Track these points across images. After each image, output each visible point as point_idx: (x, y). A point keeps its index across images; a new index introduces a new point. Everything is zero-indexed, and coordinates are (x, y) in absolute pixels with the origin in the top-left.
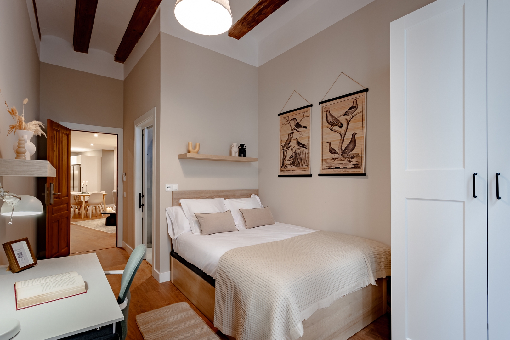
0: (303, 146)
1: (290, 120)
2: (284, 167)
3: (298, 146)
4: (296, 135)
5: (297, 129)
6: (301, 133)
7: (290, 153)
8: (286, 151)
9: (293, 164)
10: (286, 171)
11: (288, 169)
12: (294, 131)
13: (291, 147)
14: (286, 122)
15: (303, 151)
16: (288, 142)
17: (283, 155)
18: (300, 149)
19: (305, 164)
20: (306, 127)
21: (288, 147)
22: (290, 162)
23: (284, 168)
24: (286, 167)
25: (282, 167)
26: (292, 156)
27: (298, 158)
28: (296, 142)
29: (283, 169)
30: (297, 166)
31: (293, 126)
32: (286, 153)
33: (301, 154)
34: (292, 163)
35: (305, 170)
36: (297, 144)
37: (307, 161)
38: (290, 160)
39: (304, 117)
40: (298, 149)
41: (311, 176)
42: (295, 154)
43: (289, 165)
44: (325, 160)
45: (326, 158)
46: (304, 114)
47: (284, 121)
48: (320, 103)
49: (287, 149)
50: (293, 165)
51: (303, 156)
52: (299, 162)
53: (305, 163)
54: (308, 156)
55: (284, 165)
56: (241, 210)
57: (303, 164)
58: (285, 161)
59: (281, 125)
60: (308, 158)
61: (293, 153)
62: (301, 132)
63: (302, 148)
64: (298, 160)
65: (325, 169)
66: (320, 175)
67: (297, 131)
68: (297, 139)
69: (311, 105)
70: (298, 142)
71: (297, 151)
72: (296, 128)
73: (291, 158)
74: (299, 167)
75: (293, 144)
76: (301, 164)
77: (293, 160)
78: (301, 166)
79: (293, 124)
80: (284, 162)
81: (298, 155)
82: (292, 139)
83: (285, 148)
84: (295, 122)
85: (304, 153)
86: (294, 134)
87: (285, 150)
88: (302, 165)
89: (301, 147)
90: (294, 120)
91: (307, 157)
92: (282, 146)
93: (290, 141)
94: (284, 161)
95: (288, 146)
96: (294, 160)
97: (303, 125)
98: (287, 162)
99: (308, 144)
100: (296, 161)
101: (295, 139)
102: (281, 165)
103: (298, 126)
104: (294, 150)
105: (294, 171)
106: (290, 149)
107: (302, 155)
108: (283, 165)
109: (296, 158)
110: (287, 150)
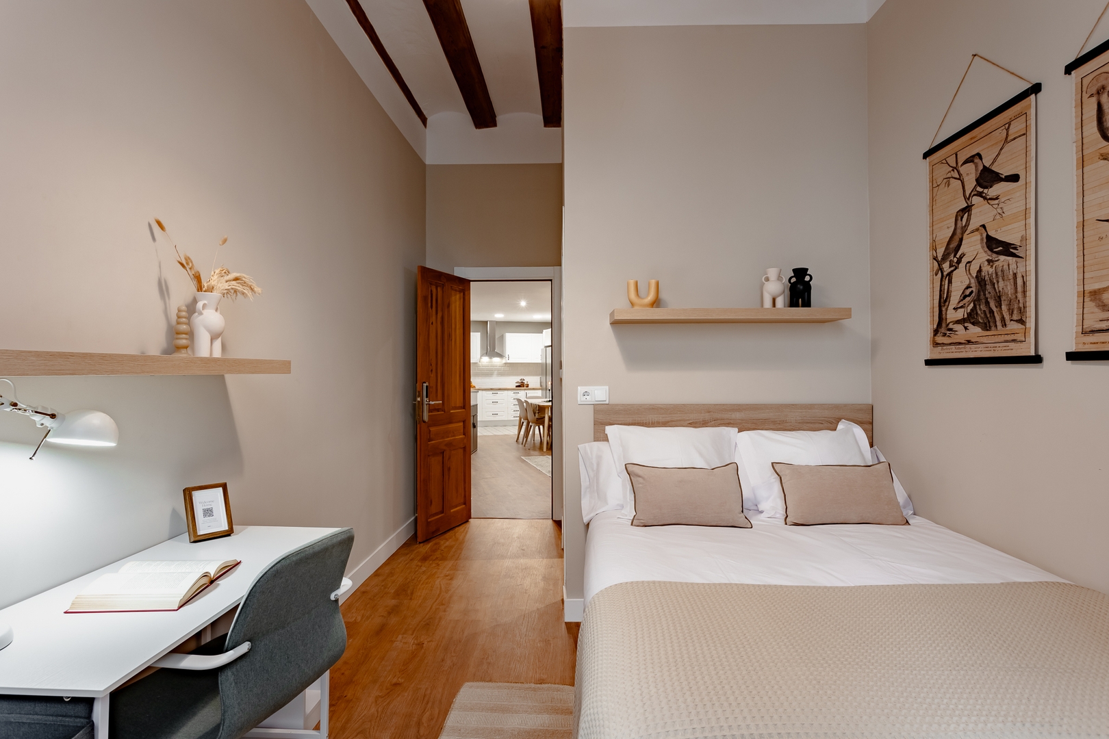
0: (1007, 249)
1: (960, 164)
2: (943, 330)
3: (989, 253)
4: (982, 213)
5: (986, 191)
6: (996, 202)
7: (961, 280)
8: (950, 274)
9: (971, 319)
10: (950, 344)
11: (955, 339)
12: (976, 200)
13: (964, 260)
14: (949, 175)
15: (1006, 267)
16: (953, 245)
17: (941, 290)
18: (996, 264)
19: (1015, 317)
20: (1014, 178)
21: (955, 260)
22: (960, 314)
23: (945, 335)
24: (951, 330)
25: (936, 332)
26: (970, 290)
27: (988, 295)
28: (982, 239)
29: (940, 339)
30: (986, 327)
31: (971, 183)
32: (950, 282)
33: (1000, 280)
34: (969, 315)
35: (1014, 341)
36: (983, 247)
37: (1021, 305)
38: (961, 307)
39: (1009, 139)
40: (989, 261)
41: (1037, 359)
42: (979, 283)
43: (958, 322)
44: (1096, 294)
45: (1096, 286)
46: (1007, 130)
47: (943, 171)
48: (1069, 69)
49: (950, 266)
50: (973, 324)
51: (1005, 287)
52: (992, 312)
53: (1015, 312)
54: (1024, 283)
55: (944, 325)
56: (777, 467)
57: (1007, 317)
58: (947, 310)
59: (934, 186)
60: (1024, 292)
61: (973, 281)
62: (997, 198)
63: (1002, 258)
64: (987, 303)
65: (1093, 332)
66: (1071, 356)
67: (985, 198)
68: (984, 226)
69: (1036, 88)
70: (988, 237)
71: (987, 269)
72: (979, 189)
73: (965, 297)
74: (993, 328)
75: (973, 247)
76: (998, 318)
77: (972, 305)
78: (999, 323)
79: (970, 174)
80: (944, 313)
81: (987, 286)
82: (968, 232)
83: (946, 266)
84: (976, 167)
85: (1011, 277)
86: (974, 211)
87: (945, 274)
88: (1003, 319)
89: (998, 253)
90: (972, 161)
91: (1020, 289)
92: (935, 258)
93: (961, 240)
94: (944, 309)
95: (955, 256)
96: (975, 305)
97: (1005, 171)
98: (952, 315)
99: (1024, 239)
100: (983, 307)
101: (977, 230)
102: (935, 326)
103: (988, 177)
104: (974, 269)
105: (976, 343)
106: (962, 265)
107: (1001, 284)
108: (939, 324)
109: (982, 297)
110: (952, 271)
